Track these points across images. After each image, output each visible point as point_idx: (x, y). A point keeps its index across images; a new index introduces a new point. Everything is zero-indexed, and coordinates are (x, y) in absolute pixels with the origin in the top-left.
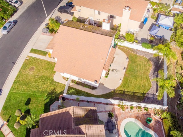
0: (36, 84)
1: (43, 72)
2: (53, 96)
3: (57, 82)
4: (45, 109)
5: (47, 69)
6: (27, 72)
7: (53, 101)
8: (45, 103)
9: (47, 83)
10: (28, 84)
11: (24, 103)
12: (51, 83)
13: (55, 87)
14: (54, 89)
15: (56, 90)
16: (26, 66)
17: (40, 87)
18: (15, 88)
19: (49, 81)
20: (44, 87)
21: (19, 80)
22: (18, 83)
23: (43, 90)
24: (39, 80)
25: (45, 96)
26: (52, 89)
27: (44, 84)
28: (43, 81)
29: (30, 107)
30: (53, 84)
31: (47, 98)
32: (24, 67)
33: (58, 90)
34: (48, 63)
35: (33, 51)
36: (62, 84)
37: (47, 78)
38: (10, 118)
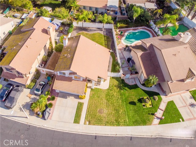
0: (115, 102)
1: (102, 100)
2: (122, 85)
3: (110, 85)
4: (133, 89)
5: (99, 97)
6: (104, 115)
7: (126, 84)
8: (129, 89)
9: (112, 93)
10: (117, 110)
11: (135, 106)
12: (111, 90)
13: (114, 86)
14: (116, 86)
15: (117, 84)
16: (99, 119)
17: (116, 98)
18: (124, 120)
19: (110, 92)
20: (116, 95)
21: (115, 121)
22: (118, 120)
23: (119, 94)
24: (111, 101)
25: (124, 91)
26: (116, 88)
27: (113, 95)
28: (110, 97)
29: (136, 101)
30: (112, 88)
31: (125, 89)
32: (99, 121)
33: (116, 83)
34: (92, 97)
35: (77, 120)
36: (110, 81)
37: (107, 95)
38: (150, 114)
